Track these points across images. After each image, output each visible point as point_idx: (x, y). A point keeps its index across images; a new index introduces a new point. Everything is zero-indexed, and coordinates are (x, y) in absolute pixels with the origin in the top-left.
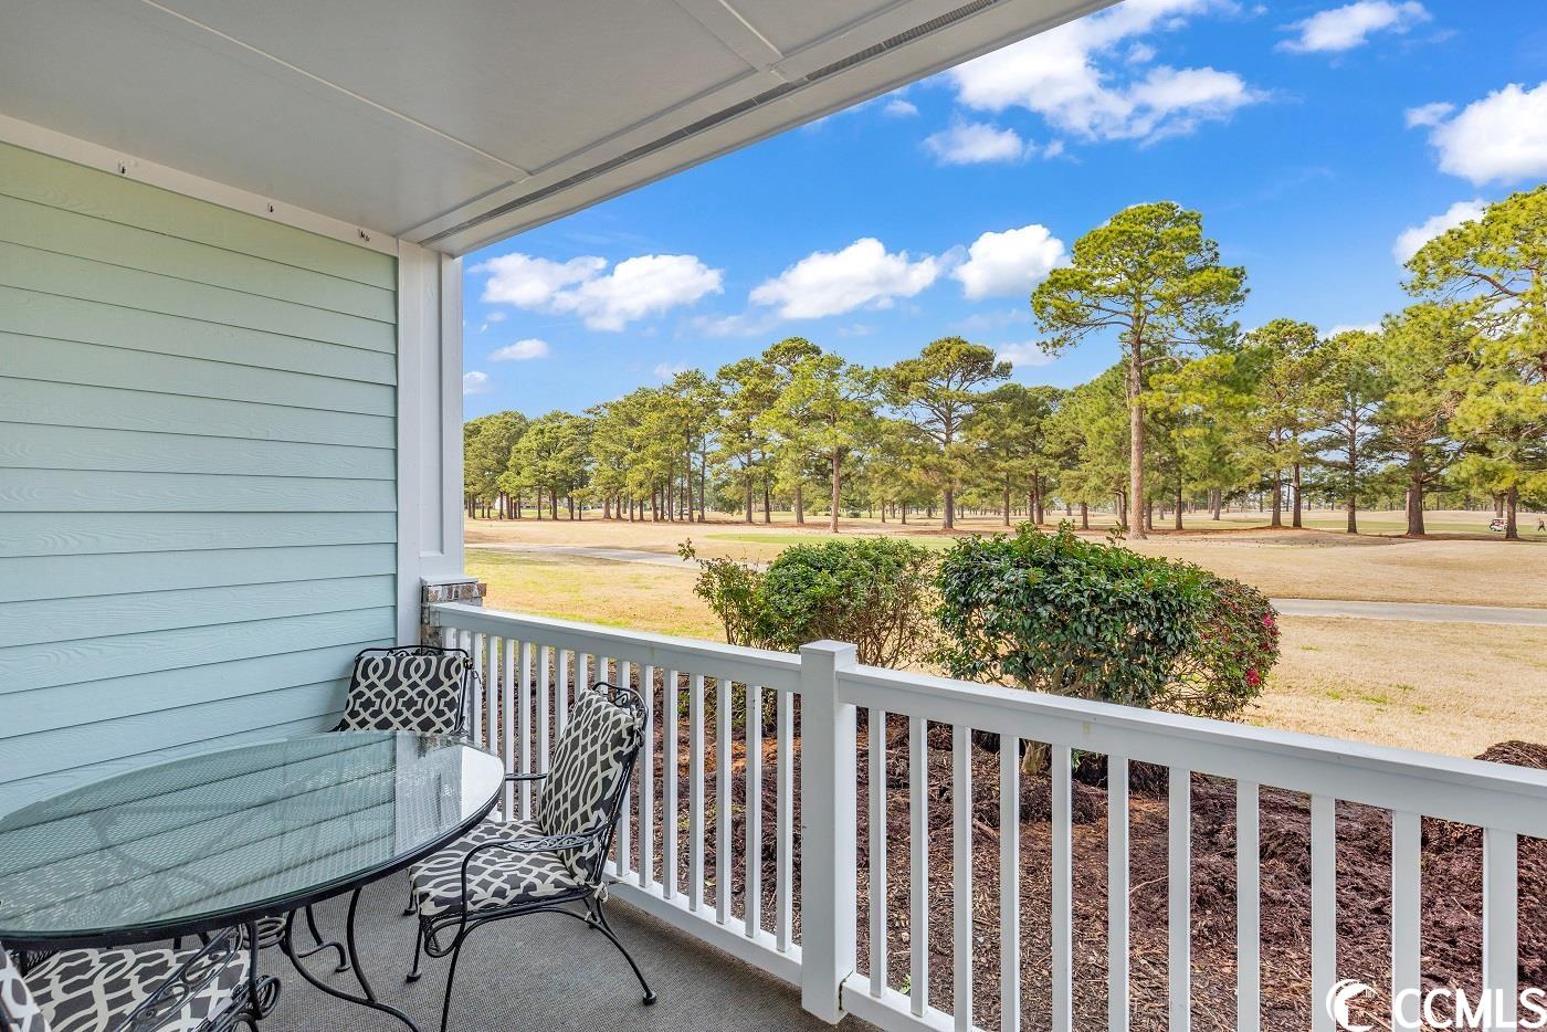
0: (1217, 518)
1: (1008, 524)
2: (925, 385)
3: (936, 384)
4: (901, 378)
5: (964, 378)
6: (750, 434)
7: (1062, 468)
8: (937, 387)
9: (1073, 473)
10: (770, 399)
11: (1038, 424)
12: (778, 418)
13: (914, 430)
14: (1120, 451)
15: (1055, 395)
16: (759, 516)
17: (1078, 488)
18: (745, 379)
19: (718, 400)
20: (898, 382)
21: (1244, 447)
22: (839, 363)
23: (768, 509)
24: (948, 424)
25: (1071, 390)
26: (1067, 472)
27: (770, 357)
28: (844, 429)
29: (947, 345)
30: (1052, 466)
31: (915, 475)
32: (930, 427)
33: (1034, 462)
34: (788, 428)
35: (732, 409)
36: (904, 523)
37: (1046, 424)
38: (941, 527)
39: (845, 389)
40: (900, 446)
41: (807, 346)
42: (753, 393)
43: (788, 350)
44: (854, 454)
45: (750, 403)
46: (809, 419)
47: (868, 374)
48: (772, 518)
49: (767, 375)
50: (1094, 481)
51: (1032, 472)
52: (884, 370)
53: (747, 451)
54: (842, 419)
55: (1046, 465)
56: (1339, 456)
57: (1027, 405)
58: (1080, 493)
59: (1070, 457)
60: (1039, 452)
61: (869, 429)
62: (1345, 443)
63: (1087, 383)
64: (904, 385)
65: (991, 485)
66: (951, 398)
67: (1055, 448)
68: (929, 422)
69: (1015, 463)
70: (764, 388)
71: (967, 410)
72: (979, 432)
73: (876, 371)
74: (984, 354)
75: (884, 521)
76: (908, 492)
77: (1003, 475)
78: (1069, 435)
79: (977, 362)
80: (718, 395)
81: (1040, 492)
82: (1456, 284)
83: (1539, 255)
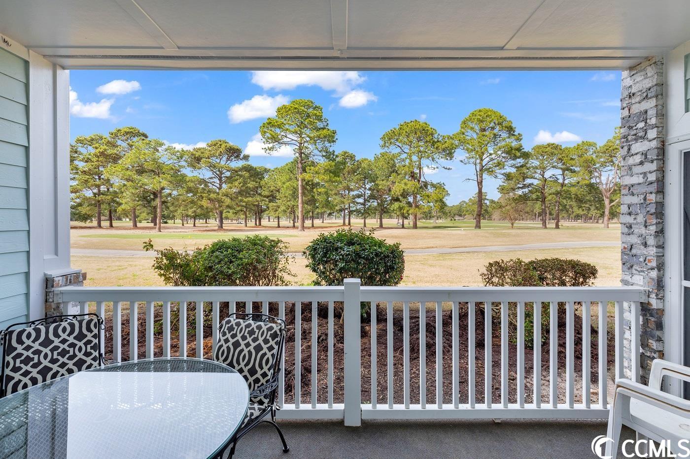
0: (323, 222)
1: (246, 226)
2: (210, 160)
3: (214, 160)
4: (196, 156)
5: (228, 159)
6: (99, 177)
7: (270, 202)
8: (215, 162)
9: (274, 204)
10: (115, 159)
11: (259, 182)
12: (122, 170)
13: (203, 181)
14: (294, 196)
15: (266, 171)
16: (104, 224)
17: (276, 211)
18: (97, 145)
19: (76, 155)
20: (195, 158)
21: (334, 197)
22: (161, 145)
23: (111, 219)
24: (220, 180)
25: (272, 169)
26: (271, 204)
27: (115, 135)
28: (166, 179)
29: (220, 143)
30: (265, 201)
31: (205, 203)
32: (212, 181)
33: (258, 199)
34: (130, 176)
35: (86, 162)
36: (194, 226)
37: (263, 183)
38: (217, 228)
39: (164, 158)
40: (197, 189)
41: (139, 132)
42: (102, 154)
43: (127, 133)
44: (167, 191)
45: (100, 159)
46: (141, 171)
47: (178, 151)
48: (114, 225)
49: (114, 146)
50: (283, 208)
51: (257, 203)
52: (187, 151)
53: (98, 186)
54: (164, 173)
55: (263, 200)
56: (361, 200)
57: (256, 174)
58: (277, 212)
59: (272, 198)
60: (260, 194)
61: (179, 180)
62: (362, 196)
63: (279, 167)
64: (198, 160)
65: (240, 208)
66: (222, 168)
67: (267, 193)
68: (210, 178)
69: (250, 199)
70: (109, 152)
71: (228, 174)
72: (236, 185)
73: (183, 151)
74: (237, 149)
75: (183, 225)
76: (199, 211)
77: (244, 204)
78: (272, 188)
79: (234, 153)
80: (76, 152)
81: (259, 213)
82: (392, 147)
83: (411, 142)
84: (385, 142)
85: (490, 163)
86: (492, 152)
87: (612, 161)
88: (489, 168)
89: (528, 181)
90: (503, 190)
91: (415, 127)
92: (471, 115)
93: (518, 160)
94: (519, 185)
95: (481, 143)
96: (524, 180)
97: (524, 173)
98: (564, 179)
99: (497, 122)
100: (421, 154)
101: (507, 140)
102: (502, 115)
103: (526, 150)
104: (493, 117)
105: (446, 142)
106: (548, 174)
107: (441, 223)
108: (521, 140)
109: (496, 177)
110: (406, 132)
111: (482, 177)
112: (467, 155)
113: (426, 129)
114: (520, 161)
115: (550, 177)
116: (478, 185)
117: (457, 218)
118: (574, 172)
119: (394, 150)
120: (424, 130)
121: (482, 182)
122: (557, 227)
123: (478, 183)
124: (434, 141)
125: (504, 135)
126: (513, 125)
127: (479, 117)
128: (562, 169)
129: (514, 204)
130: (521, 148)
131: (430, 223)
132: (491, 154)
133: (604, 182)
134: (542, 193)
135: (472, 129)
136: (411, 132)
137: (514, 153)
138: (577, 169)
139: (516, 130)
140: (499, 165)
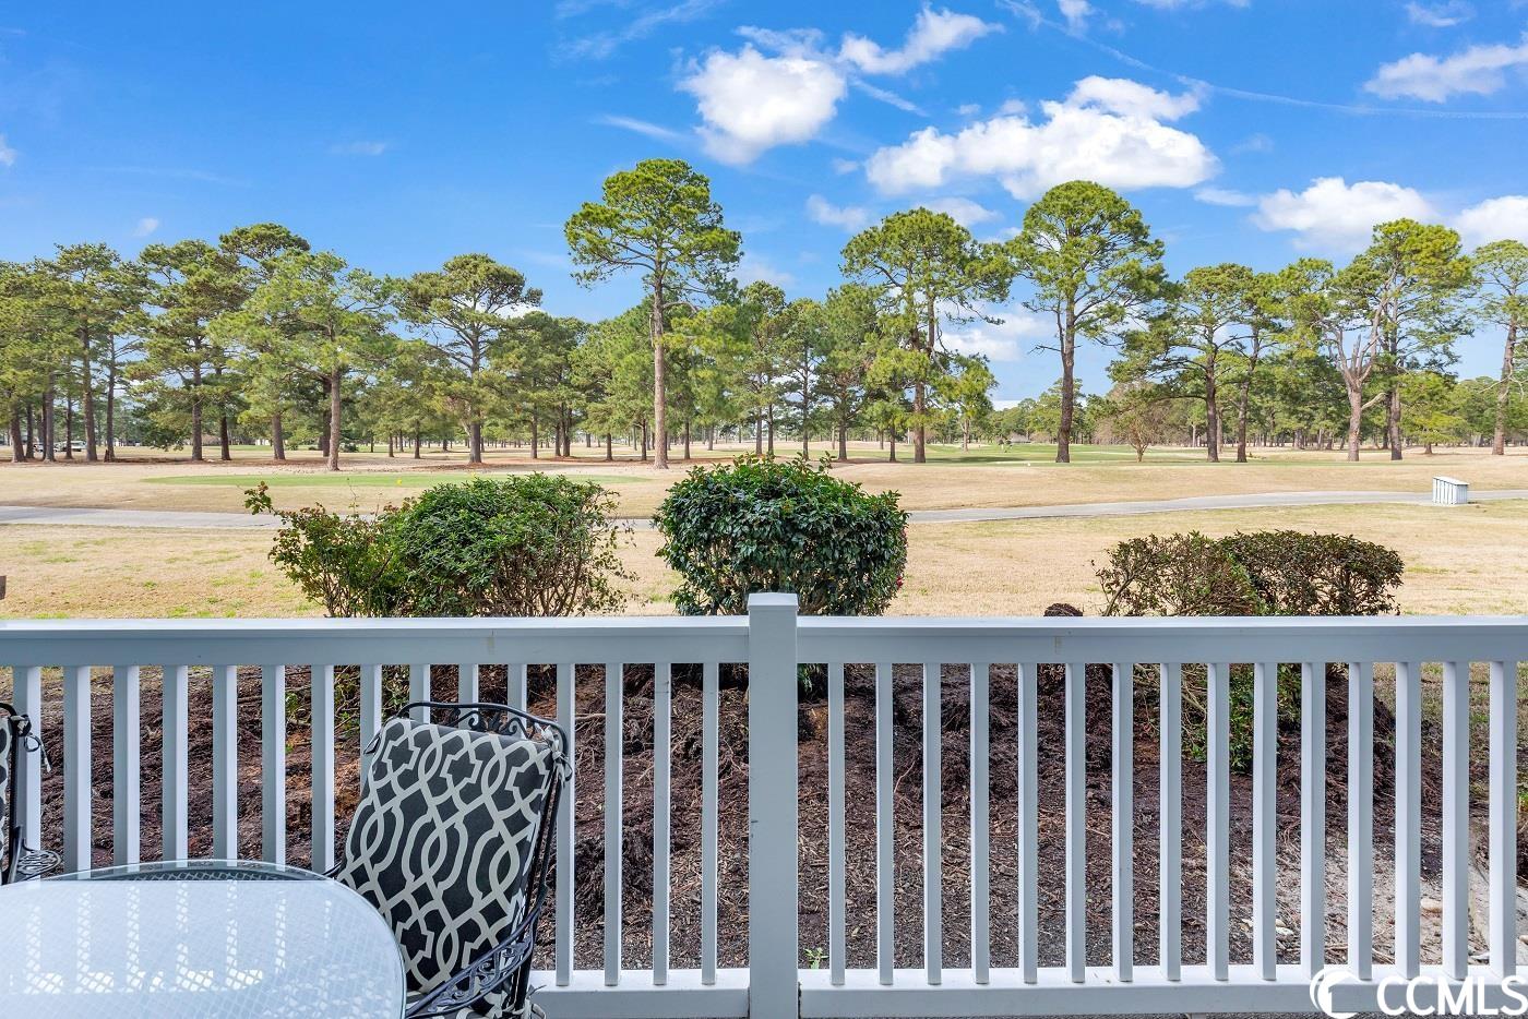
0: (711, 449)
1: (536, 457)
2: (450, 302)
3: (463, 303)
4: (420, 292)
5: (492, 301)
6: (198, 342)
7: (589, 401)
8: (463, 307)
9: (600, 406)
10: (235, 298)
11: (566, 355)
12: (248, 324)
13: (435, 353)
14: (645, 386)
15: (581, 328)
16: (216, 452)
17: (604, 421)
18: (192, 266)
19: (143, 290)
20: (416, 296)
21: (736, 388)
22: (339, 266)
23: (225, 443)
24: (475, 348)
25: (595, 323)
26: (593, 405)
27: (233, 242)
28: (347, 346)
29: (473, 261)
30: (578, 398)
31: (438, 403)
32: (456, 350)
33: (562, 393)
34: (266, 339)
35: (167, 306)
36: (417, 456)
37: (573, 355)
38: (467, 462)
39: (347, 298)
40: (418, 368)
41: (288, 237)
42: (204, 287)
43: (261, 238)
44: (354, 376)
45: (200, 299)
46: (293, 328)
47: (378, 281)
48: (232, 454)
49: (231, 267)
50: (618, 414)
51: (560, 403)
52: (398, 280)
53: (195, 364)
54: (344, 333)
55: (573, 397)
56: (796, 397)
57: (557, 335)
58: (606, 425)
59: (595, 391)
60: (567, 383)
61: (378, 349)
62: (800, 387)
63: (611, 319)
64: (424, 300)
65: (518, 416)
66: (479, 320)
67: (582, 380)
68: (451, 345)
69: (544, 393)
70: (220, 283)
71: (494, 335)
72: (511, 360)
73: (388, 280)
74: (514, 277)
75: (391, 455)
76: (426, 422)
77: (530, 406)
78: (595, 368)
79: (506, 284)
80: (144, 283)
81: (564, 427)
82: (869, 271)
83: (912, 259)
84: (851, 259)
85: (1091, 309)
86: (1097, 284)
87: (1365, 306)
88: (1091, 321)
89: (1177, 352)
90: (1119, 372)
91: (921, 226)
92: (1048, 198)
93: (1155, 303)
94: (1155, 362)
95: (1071, 261)
96: (1167, 347)
97: (1166, 333)
98: (1257, 348)
99: (1106, 214)
100: (935, 289)
101: (1132, 256)
102: (1118, 197)
103: (1172, 280)
104: (1098, 202)
105: (991, 259)
106: (1221, 335)
108: (1161, 254)
109: (1105, 342)
110: (900, 236)
111: (1072, 342)
112: (1040, 290)
113: (945, 229)
114: (1158, 306)
115: (1227, 343)
116: (1064, 361)
117: (1014, 438)
118: (1281, 330)
119: (872, 279)
120: (940, 231)
121: (1072, 353)
122: (1242, 458)
123: (1064, 355)
124: (963, 258)
125: (1124, 243)
126: (1144, 222)
127: (1066, 202)
128: (1252, 323)
129: (1144, 405)
130: (1162, 275)
131: (955, 450)
132: (1093, 289)
133: (1348, 353)
134: (1208, 379)
135: (1050, 229)
136: (912, 236)
137: (1144, 285)
138: (1287, 324)
139: (1150, 231)
140: (1112, 313)
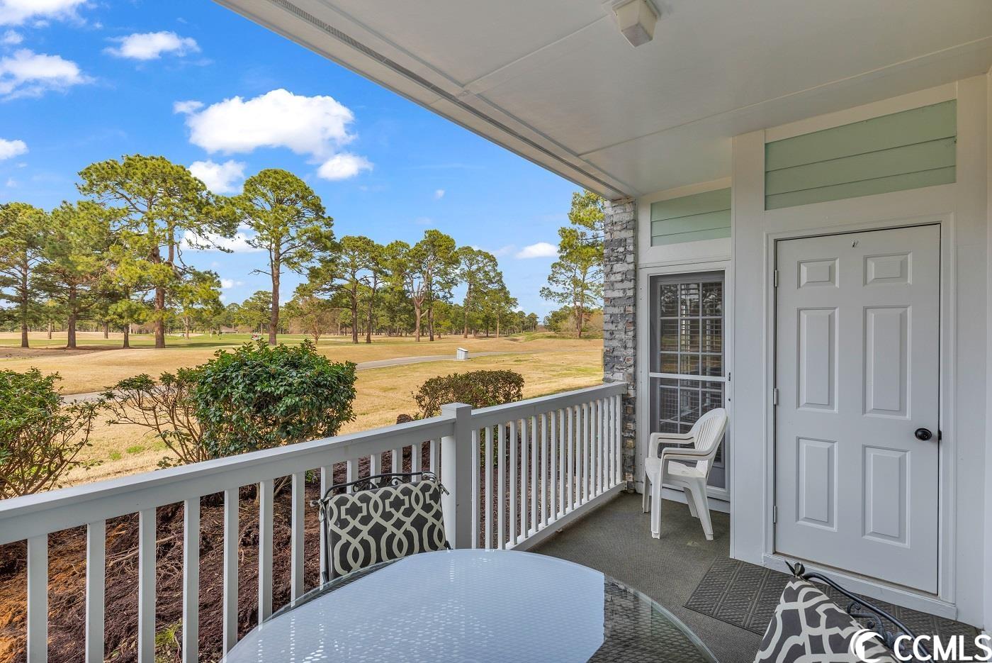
82: (107, 194)
83: (153, 193)
84: (91, 181)
85: (290, 251)
86: (295, 236)
87: (420, 268)
88: (290, 258)
89: (337, 282)
90: (304, 290)
91: (164, 171)
92: (263, 175)
93: (329, 253)
94: (324, 286)
95: (279, 219)
96: (332, 277)
97: (332, 271)
98: (376, 283)
99: (300, 195)
100: (175, 220)
101: (315, 223)
102: (307, 186)
103: (337, 241)
104: (295, 186)
105: (222, 207)
106: (359, 275)
107: (197, 338)
108: (332, 225)
109: (300, 272)
110: (143, 174)
111: (278, 269)
112: (259, 234)
113: (185, 178)
115: (362, 279)
116: (273, 281)
117: (224, 330)
118: (387, 275)
119: (112, 202)
120: (181, 178)
121: (278, 277)
122: (369, 341)
123: (273, 277)
124: (201, 202)
125: (310, 215)
126: (323, 205)
127: (275, 181)
128: (374, 270)
129: (319, 311)
130: (332, 237)
132: (293, 239)
133: (416, 290)
134: (353, 298)
135: (264, 195)
136: (155, 176)
137: (321, 240)
138: (390, 273)
139: (325, 211)
140: (303, 255)
